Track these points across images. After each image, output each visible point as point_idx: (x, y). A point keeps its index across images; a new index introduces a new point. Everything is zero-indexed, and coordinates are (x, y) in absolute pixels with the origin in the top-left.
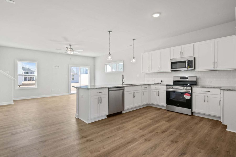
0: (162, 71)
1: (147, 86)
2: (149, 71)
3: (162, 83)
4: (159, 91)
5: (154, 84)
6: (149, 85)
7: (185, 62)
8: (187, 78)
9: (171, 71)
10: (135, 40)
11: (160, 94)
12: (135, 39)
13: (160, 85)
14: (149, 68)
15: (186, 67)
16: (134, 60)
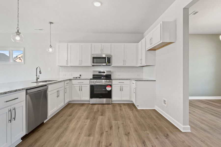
0: (83, 65)
1: (68, 82)
2: (67, 63)
3: (81, 77)
4: (83, 85)
5: (72, 78)
6: (70, 80)
7: (105, 58)
8: (104, 72)
9: (92, 66)
10: (52, 25)
11: (83, 88)
12: (52, 23)
13: (78, 79)
14: (67, 61)
15: (105, 63)
16: (51, 50)
